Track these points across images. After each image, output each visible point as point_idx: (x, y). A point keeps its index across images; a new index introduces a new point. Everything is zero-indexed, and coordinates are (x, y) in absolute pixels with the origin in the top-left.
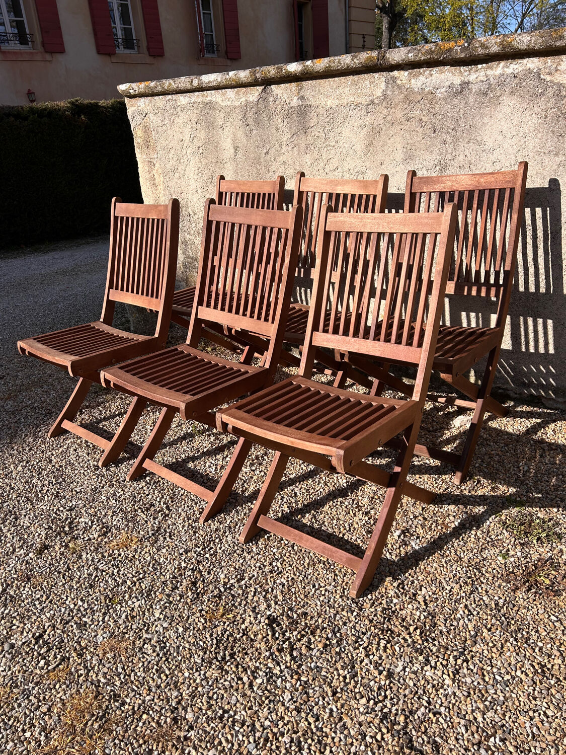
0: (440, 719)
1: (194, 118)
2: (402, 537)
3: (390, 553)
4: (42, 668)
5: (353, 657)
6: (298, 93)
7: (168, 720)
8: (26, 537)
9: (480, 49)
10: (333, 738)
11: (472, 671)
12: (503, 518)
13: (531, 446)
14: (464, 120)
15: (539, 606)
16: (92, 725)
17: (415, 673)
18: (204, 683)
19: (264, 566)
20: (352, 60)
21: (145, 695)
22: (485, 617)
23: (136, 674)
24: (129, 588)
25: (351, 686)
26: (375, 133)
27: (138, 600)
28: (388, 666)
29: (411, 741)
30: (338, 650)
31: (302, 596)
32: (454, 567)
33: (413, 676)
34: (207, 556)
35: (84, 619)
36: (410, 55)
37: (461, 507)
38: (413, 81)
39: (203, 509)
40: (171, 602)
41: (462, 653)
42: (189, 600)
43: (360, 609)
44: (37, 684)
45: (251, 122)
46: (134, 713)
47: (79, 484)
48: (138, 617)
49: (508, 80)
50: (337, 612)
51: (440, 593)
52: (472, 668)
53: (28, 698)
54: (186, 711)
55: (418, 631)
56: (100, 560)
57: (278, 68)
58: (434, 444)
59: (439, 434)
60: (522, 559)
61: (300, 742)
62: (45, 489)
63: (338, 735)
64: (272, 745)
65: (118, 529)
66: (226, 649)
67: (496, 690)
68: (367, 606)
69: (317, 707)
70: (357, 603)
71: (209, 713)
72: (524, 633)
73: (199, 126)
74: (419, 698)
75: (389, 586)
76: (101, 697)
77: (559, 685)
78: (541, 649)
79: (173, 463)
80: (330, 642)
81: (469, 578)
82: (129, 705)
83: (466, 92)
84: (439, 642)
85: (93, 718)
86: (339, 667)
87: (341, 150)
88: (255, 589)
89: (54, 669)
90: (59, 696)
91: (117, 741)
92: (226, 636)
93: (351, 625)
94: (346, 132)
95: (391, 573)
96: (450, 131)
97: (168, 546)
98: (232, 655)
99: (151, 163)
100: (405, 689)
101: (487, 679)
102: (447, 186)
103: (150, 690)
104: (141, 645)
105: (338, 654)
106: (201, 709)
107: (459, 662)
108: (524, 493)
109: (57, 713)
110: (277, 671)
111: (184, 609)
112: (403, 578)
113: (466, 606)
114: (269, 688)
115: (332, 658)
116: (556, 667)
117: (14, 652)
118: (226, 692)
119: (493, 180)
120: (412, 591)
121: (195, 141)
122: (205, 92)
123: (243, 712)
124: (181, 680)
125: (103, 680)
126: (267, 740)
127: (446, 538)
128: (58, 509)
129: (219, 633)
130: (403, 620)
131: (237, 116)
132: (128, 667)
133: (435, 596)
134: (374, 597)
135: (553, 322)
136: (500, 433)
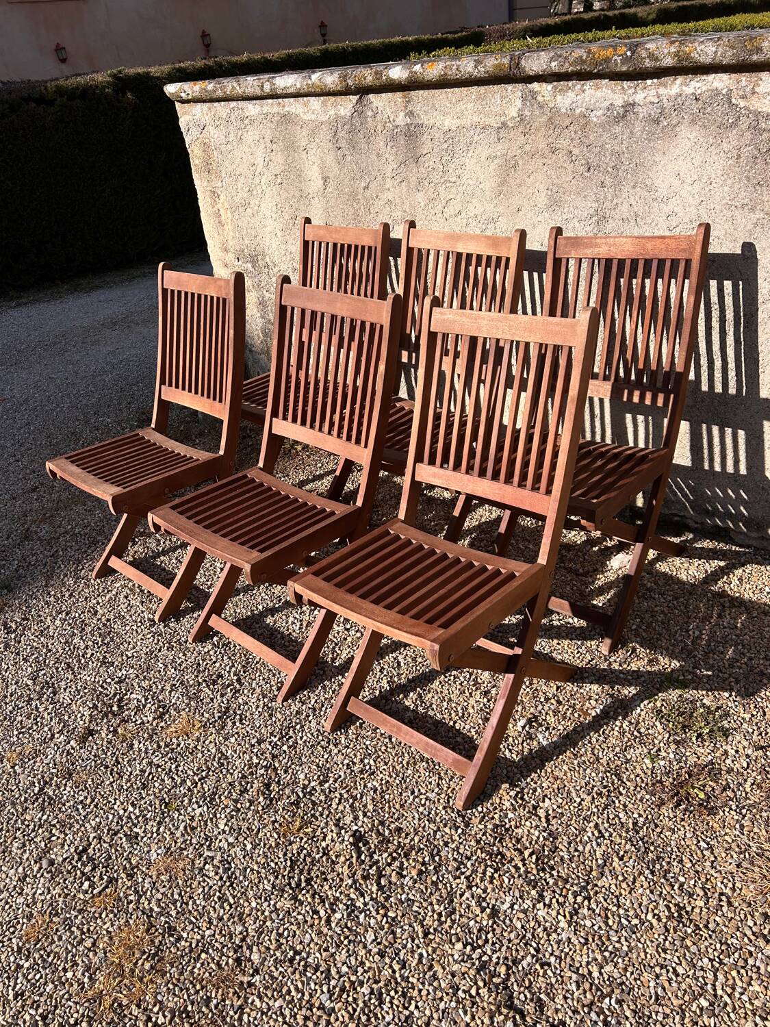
0: (549, 972)
1: (268, 134)
2: (527, 728)
3: (510, 750)
4: (86, 892)
5: (452, 889)
6: (406, 107)
7: (230, 961)
8: (66, 718)
9: (647, 60)
10: (420, 991)
11: (594, 911)
12: (658, 704)
13: (708, 600)
14: (629, 156)
15: (687, 828)
16: (143, 964)
17: (525, 912)
18: (274, 916)
19: (354, 763)
20: (476, 67)
21: (204, 929)
22: (618, 841)
23: (194, 902)
24: (189, 790)
25: (446, 926)
26: (509, 167)
27: (199, 807)
28: (493, 902)
29: (511, 997)
30: (434, 878)
31: (398, 806)
32: (588, 771)
33: (522, 915)
34: (285, 748)
35: (135, 830)
36: (553, 64)
37: (606, 687)
38: (559, 98)
39: (282, 683)
40: (239, 810)
41: (585, 888)
42: (260, 808)
43: (467, 825)
44: (80, 911)
45: (343, 144)
46: (191, 951)
47: (131, 646)
48: (199, 829)
49: (687, 103)
50: (438, 828)
51: (567, 807)
52: (595, 907)
53: (70, 929)
54: (251, 951)
55: (534, 857)
56: (154, 752)
57: (376, 73)
58: (582, 594)
59: (590, 580)
60: (675, 763)
61: (381, 994)
62: (89, 652)
63: (426, 987)
64: (348, 996)
65: (178, 710)
66: (301, 872)
67: (620, 938)
68: (475, 821)
69: (404, 951)
70: (463, 817)
71: (278, 954)
72: (664, 863)
73: (274, 146)
74: (526, 944)
75: (505, 795)
76: (153, 930)
77: (696, 934)
78: (682, 885)
79: (248, 617)
80: (426, 868)
81: (605, 787)
82: (186, 941)
83: (631, 116)
84: (558, 872)
85: (145, 957)
86: (435, 902)
87: (464, 188)
88: (341, 794)
89: (100, 893)
90: (105, 927)
91: (171, 986)
92: (302, 856)
93: (453, 846)
94: (470, 163)
95: (509, 778)
96: (610, 170)
97: (237, 733)
98: (308, 881)
99: (214, 194)
100: (511, 931)
101: (610, 922)
102: (603, 251)
103: (210, 923)
104: (202, 865)
105: (435, 884)
106: (268, 949)
107: (579, 899)
108: (691, 669)
109: (104, 949)
110: (359, 904)
111: (254, 820)
112: (523, 785)
113: (597, 826)
114: (349, 925)
115: (426, 889)
116: (697, 910)
117: (53, 870)
118: (299, 928)
119: (663, 246)
120: (533, 802)
121: (271, 167)
122: (280, 100)
123: (318, 955)
124: (247, 911)
125: (156, 909)
126: (343, 990)
127: (583, 730)
128: (105, 681)
129: (295, 852)
130: (518, 841)
131: (325, 135)
132: (186, 892)
133: (560, 811)
134: (485, 810)
135: (746, 434)
136: (669, 579)
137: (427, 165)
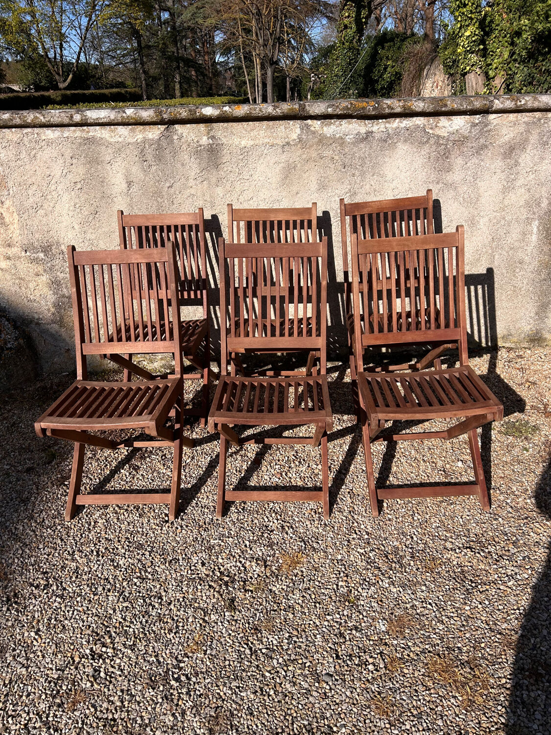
1: (68, 153)
6: (208, 133)
9: (386, 109)
14: (369, 159)
20: (275, 109)
26: (290, 168)
36: (329, 110)
38: (325, 129)
45: (149, 157)
49: (402, 132)
57: (190, 111)
73: (74, 161)
83: (370, 138)
87: (255, 182)
94: (261, 167)
96: (358, 167)
121: (70, 176)
122: (86, 128)
131: (131, 152)
137: (225, 169)
